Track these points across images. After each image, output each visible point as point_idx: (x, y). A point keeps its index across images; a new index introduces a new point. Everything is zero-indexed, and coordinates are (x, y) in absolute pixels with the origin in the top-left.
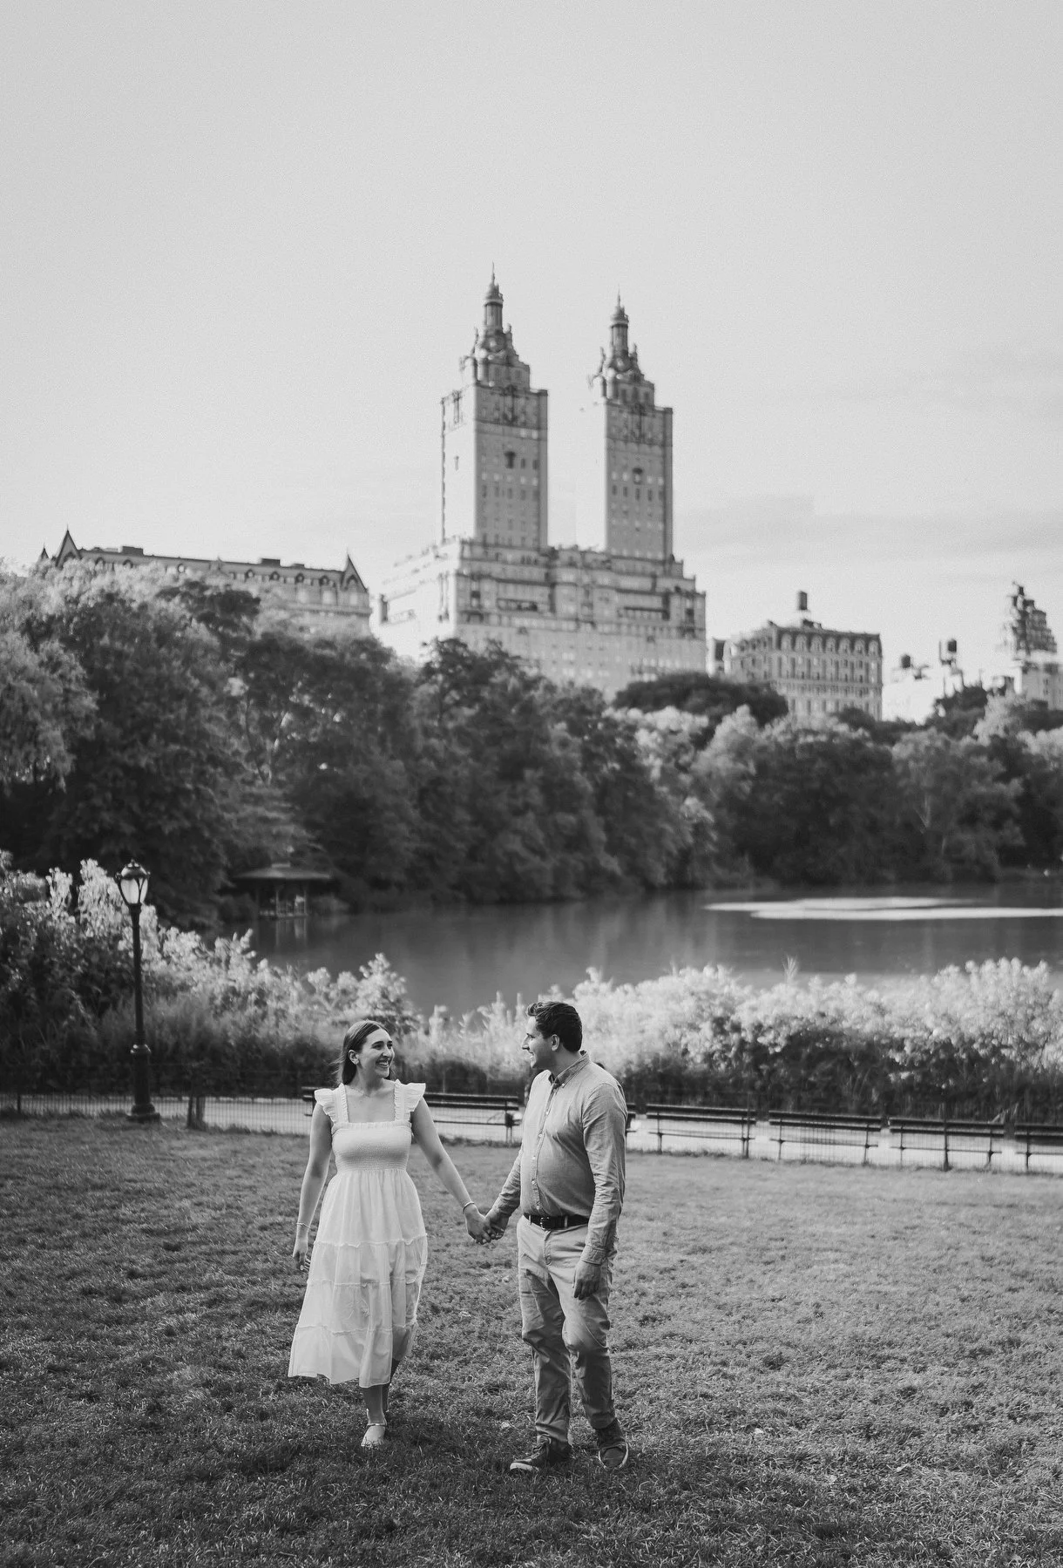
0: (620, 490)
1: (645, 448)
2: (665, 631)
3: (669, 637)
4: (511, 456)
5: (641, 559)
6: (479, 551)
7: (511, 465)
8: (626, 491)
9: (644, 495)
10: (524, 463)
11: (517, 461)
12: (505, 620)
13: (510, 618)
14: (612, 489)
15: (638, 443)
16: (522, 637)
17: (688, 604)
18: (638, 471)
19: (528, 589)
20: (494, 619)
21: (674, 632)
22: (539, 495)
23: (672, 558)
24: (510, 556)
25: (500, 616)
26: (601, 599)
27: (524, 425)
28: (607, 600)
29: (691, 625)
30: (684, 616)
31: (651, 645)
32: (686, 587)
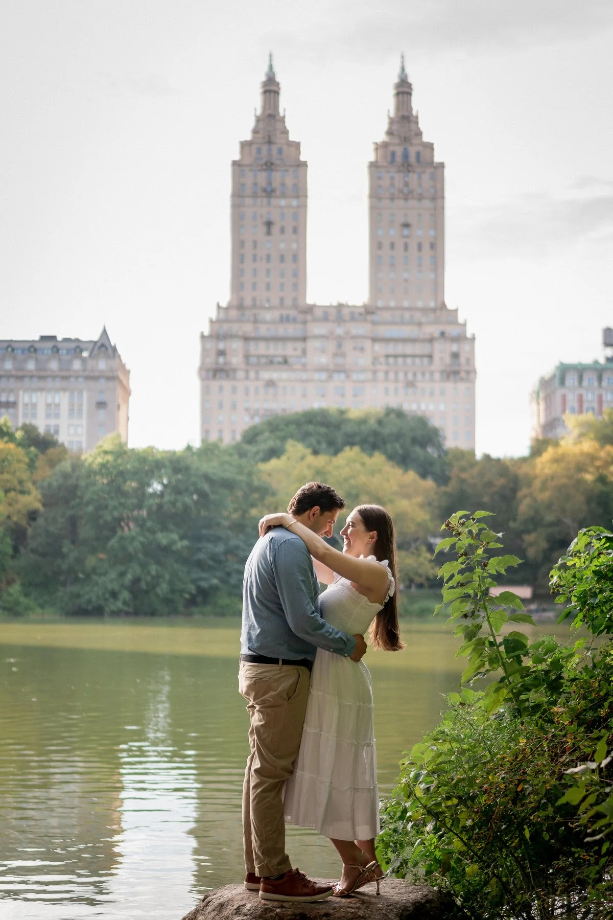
0: (386, 245)
1: (413, 203)
2: (427, 376)
3: (432, 379)
4: (269, 224)
5: (409, 309)
6: (234, 314)
7: (269, 233)
8: (392, 246)
9: (413, 247)
10: (282, 230)
11: (275, 229)
12: (252, 374)
13: (257, 372)
14: (376, 245)
15: (406, 199)
16: (271, 390)
17: (454, 348)
18: (406, 225)
19: (280, 344)
20: (241, 374)
21: (437, 376)
22: (298, 258)
23: (444, 305)
24: (268, 316)
25: (247, 372)
26: (355, 349)
27: (283, 195)
28: (362, 349)
29: (456, 368)
30: (448, 360)
31: (410, 390)
32: (452, 331)
